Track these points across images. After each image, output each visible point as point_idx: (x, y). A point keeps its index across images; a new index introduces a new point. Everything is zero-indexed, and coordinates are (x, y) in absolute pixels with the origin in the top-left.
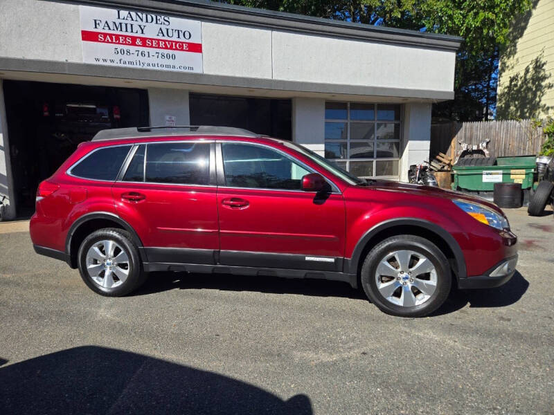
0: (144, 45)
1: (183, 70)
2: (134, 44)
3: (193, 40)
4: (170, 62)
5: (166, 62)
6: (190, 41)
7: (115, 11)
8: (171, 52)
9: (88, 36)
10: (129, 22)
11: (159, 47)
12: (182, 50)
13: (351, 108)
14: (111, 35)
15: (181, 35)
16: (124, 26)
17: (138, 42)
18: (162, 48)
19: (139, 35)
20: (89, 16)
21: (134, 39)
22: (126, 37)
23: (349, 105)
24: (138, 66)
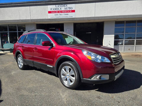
0: (61, 12)
1: (70, 17)
2: (59, 13)
3: (73, 9)
5: (66, 16)
7: (55, 5)
8: (67, 13)
9: (50, 12)
10: (58, 7)
11: (64, 13)
12: (70, 12)
14: (54, 11)
15: (70, 8)
16: (57, 9)
17: (60, 12)
19: (60, 10)
20: (50, 8)
21: (59, 11)
22: (57, 11)
23: (125, 22)
24: (60, 18)
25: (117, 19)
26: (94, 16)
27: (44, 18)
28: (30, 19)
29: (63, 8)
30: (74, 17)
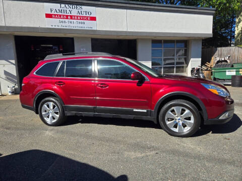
0: (71, 18)
1: (88, 29)
2: (67, 18)
4: (83, 25)
6: (91, 16)
7: (59, 5)
8: (83, 21)
9: (48, 16)
10: (65, 9)
11: (78, 19)
12: (88, 20)
13: (164, 43)
14: (57, 15)
15: (87, 14)
16: (63, 11)
17: (69, 17)
19: (69, 14)
20: (49, 7)
21: (67, 16)
22: (64, 15)
24: (69, 28)
28: (4, 25)
29: (74, 11)
30: (95, 29)
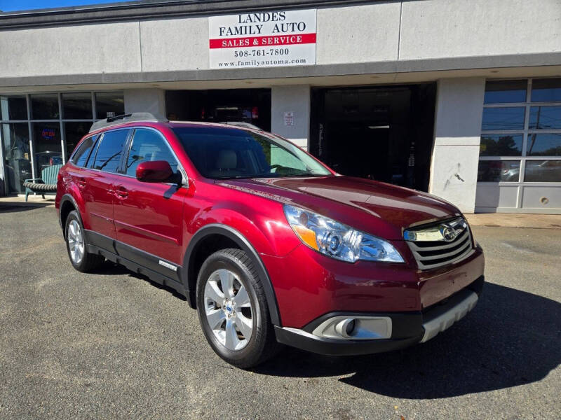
0: (260, 44)
1: (295, 64)
2: (251, 45)
3: (306, 32)
4: (283, 57)
5: (280, 57)
6: (305, 32)
7: (237, 16)
8: (284, 47)
9: (215, 44)
10: (249, 24)
11: (273, 44)
12: (296, 43)
14: (232, 40)
15: (296, 27)
16: (243, 29)
17: (255, 42)
18: (277, 44)
19: (257, 35)
20: (218, 25)
21: (251, 40)
22: (244, 39)
23: (530, 83)
24: (254, 66)
25: (495, 70)
26: (392, 58)
27: (193, 67)
28: (140, 71)
29: (267, 25)
30: (312, 63)
